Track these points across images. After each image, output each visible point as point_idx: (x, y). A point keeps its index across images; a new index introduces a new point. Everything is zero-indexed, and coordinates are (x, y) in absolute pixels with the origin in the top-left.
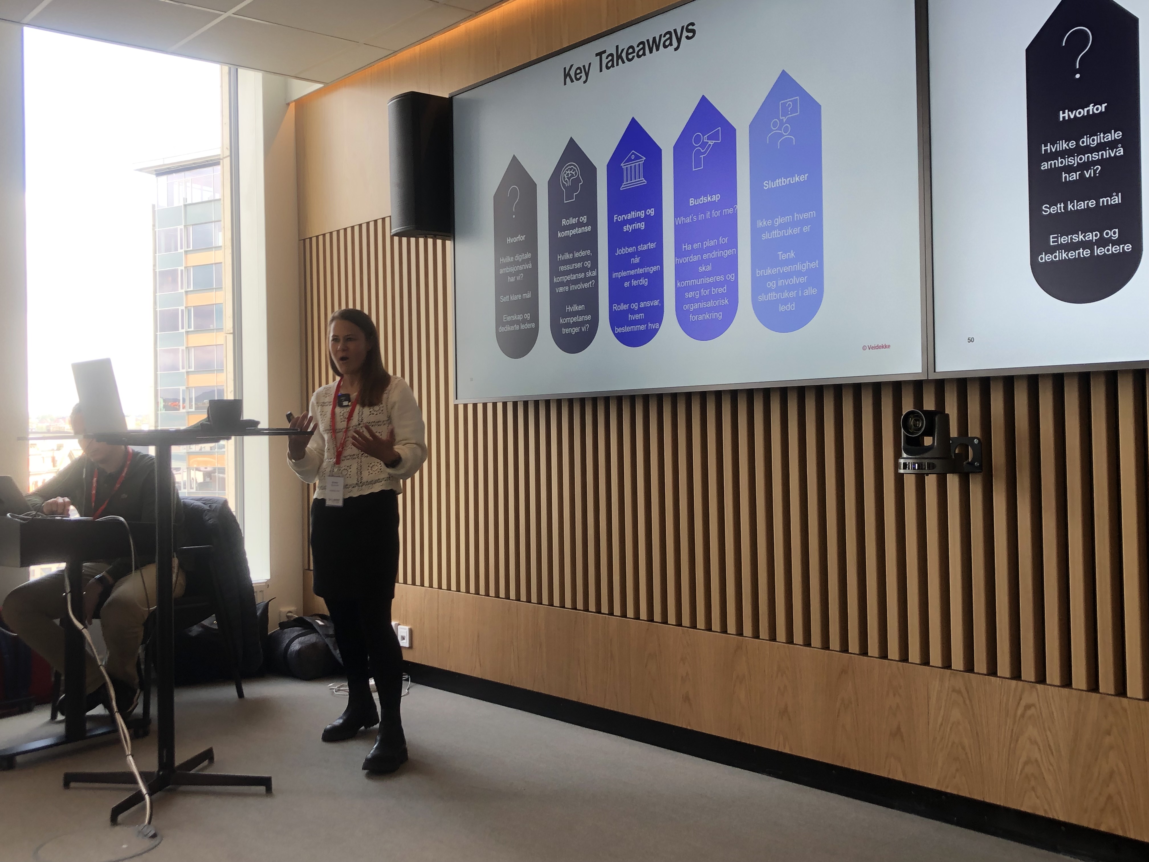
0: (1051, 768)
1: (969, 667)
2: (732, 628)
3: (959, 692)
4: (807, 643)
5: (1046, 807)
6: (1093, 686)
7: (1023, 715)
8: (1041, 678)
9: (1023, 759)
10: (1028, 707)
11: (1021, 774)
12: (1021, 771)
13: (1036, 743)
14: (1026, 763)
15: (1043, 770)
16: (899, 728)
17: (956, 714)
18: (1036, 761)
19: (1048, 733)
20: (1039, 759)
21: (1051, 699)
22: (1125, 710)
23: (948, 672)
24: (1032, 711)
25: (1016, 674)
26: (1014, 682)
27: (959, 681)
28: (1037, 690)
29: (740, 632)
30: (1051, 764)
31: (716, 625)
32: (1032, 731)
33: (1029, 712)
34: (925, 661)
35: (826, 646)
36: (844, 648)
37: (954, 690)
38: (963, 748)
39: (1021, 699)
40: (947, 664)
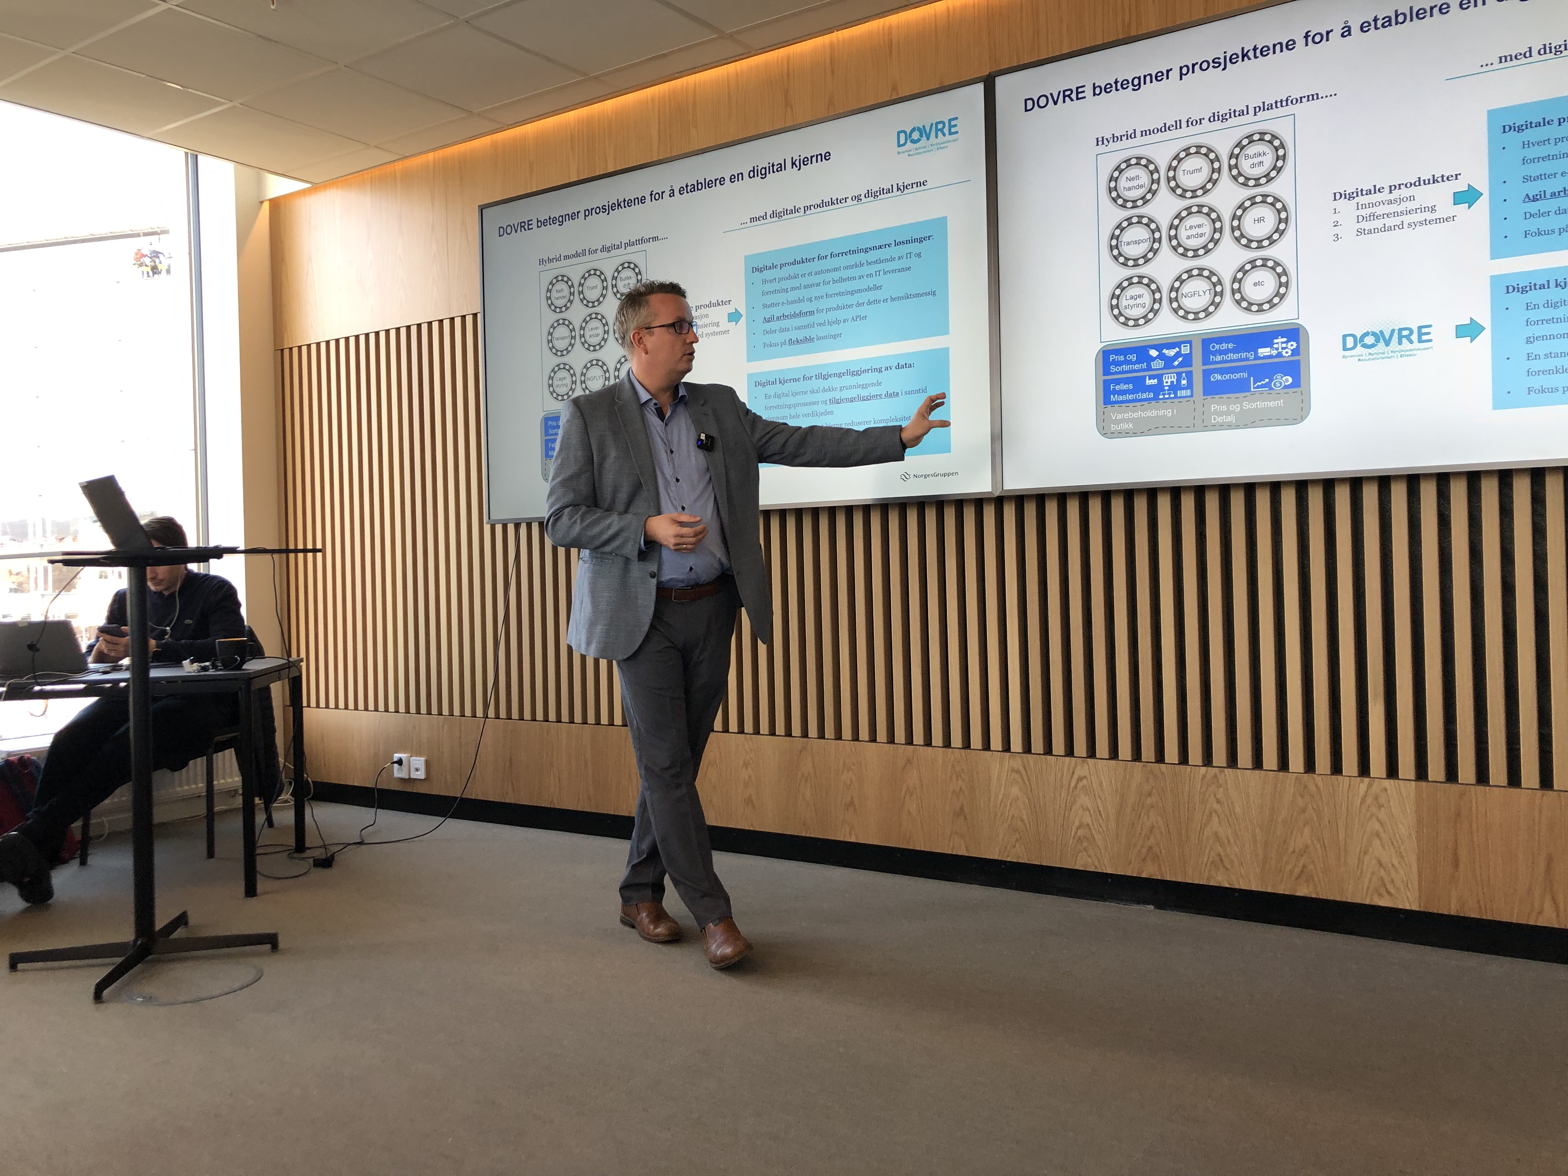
0: (1101, 830)
1: (1027, 748)
2: (796, 730)
3: (1018, 772)
4: (873, 739)
5: (1096, 864)
6: (1137, 755)
7: (1075, 787)
8: (1092, 753)
9: (1077, 824)
10: (1080, 779)
11: (1074, 838)
12: (1075, 834)
13: (1088, 809)
14: (1079, 828)
15: (1094, 832)
16: (962, 809)
17: (1015, 791)
18: (1088, 825)
19: (1098, 800)
20: (1090, 824)
21: (1101, 771)
22: (1163, 774)
23: (1007, 755)
24: (1084, 782)
25: (1070, 751)
26: (1068, 759)
27: (1017, 762)
28: (1088, 763)
29: (805, 734)
30: (1101, 826)
31: (780, 728)
32: (1084, 800)
33: (1081, 784)
34: (987, 746)
35: (891, 740)
36: (909, 741)
37: (1013, 770)
38: (1022, 820)
39: (1073, 773)
40: (1007, 748)
